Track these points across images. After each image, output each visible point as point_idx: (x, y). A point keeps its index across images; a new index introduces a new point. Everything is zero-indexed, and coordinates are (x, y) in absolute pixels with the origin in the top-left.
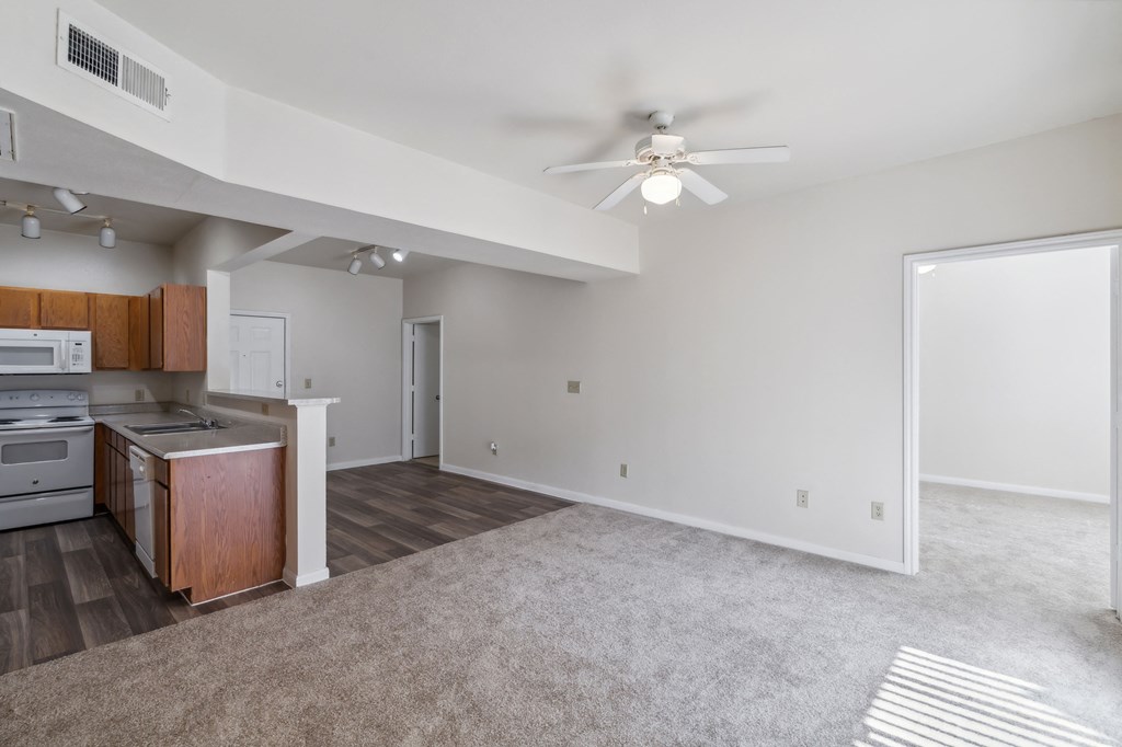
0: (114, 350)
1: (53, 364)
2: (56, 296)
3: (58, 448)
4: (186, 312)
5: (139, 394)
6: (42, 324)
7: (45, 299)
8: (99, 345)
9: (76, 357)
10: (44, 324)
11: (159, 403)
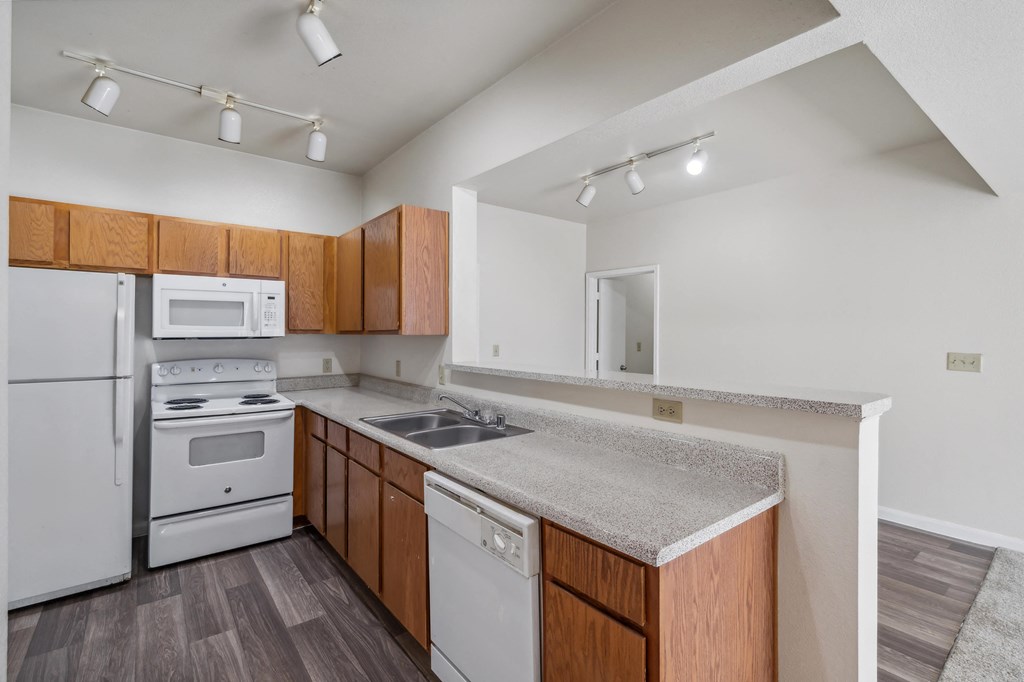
0: (307, 306)
1: (243, 324)
2: (248, 233)
3: (253, 443)
4: (426, 247)
5: (327, 364)
6: (231, 270)
7: (235, 235)
8: (292, 300)
9: (269, 316)
10: (232, 271)
11: (348, 375)
